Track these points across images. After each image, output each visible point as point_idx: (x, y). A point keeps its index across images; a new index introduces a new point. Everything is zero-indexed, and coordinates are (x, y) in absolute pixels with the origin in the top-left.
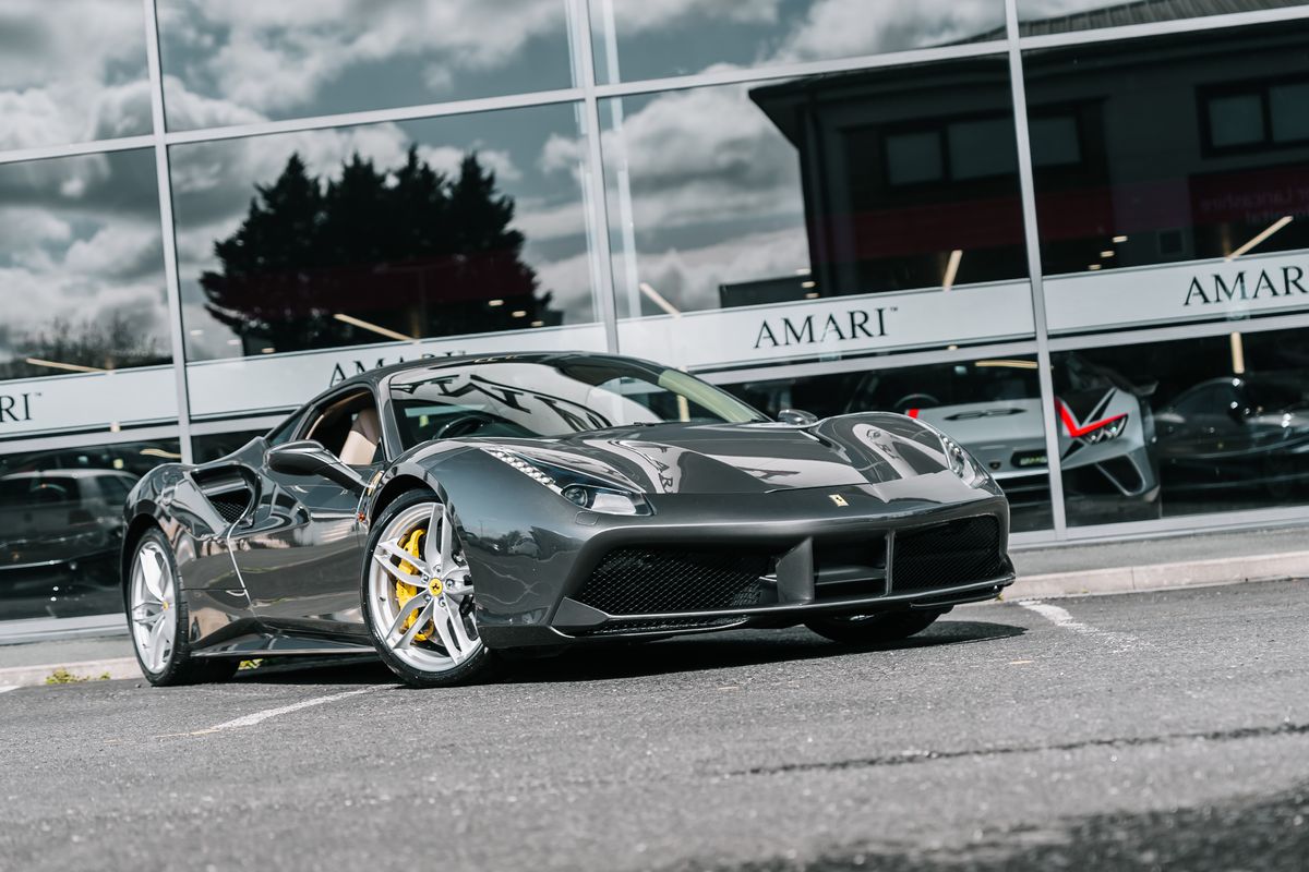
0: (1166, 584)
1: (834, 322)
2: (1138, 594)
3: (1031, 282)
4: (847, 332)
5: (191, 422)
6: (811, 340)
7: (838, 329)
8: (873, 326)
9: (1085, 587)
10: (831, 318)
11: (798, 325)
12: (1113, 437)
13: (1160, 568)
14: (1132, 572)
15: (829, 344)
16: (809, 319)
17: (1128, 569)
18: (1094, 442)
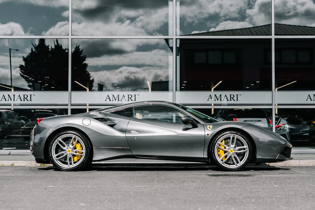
0: (307, 165)
1: (226, 97)
2: (300, 167)
3: (272, 92)
4: (229, 99)
5: (71, 105)
6: (221, 100)
7: (227, 98)
8: (235, 98)
9: (289, 164)
10: (226, 95)
11: (218, 96)
12: (282, 129)
13: (306, 161)
14: (300, 161)
15: (225, 101)
16: (221, 95)
17: (299, 161)
18: (278, 130)
